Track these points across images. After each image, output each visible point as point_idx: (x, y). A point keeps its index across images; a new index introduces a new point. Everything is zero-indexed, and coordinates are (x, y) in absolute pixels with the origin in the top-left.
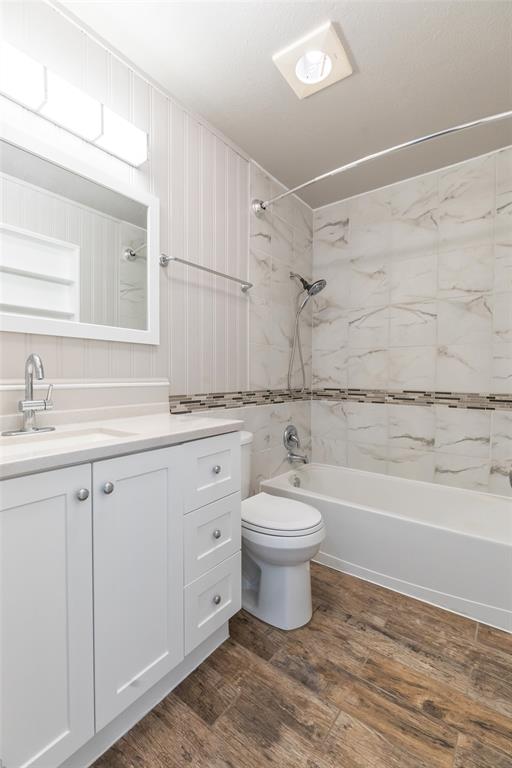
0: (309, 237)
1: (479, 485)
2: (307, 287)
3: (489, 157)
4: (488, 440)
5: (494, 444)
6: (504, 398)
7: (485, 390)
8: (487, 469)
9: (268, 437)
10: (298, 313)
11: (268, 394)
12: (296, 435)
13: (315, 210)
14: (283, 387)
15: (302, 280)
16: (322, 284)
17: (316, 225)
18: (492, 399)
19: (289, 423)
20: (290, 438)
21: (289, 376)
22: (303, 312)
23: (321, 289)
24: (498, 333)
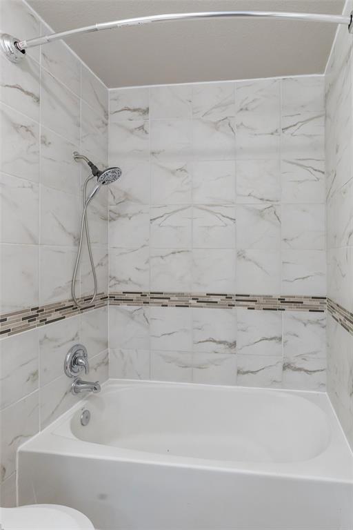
0: (104, 119)
1: (274, 383)
2: (97, 173)
3: (275, 81)
4: (280, 339)
5: (285, 342)
6: (292, 300)
7: (277, 293)
8: (280, 366)
9: (35, 374)
10: (86, 203)
11: (35, 313)
12: (85, 356)
13: (110, 90)
14: (64, 298)
15: (91, 164)
16: (116, 172)
17: (112, 106)
18: (282, 300)
19: (75, 343)
20: (74, 362)
21: (74, 282)
22: (94, 203)
23: (115, 178)
24: (285, 240)
